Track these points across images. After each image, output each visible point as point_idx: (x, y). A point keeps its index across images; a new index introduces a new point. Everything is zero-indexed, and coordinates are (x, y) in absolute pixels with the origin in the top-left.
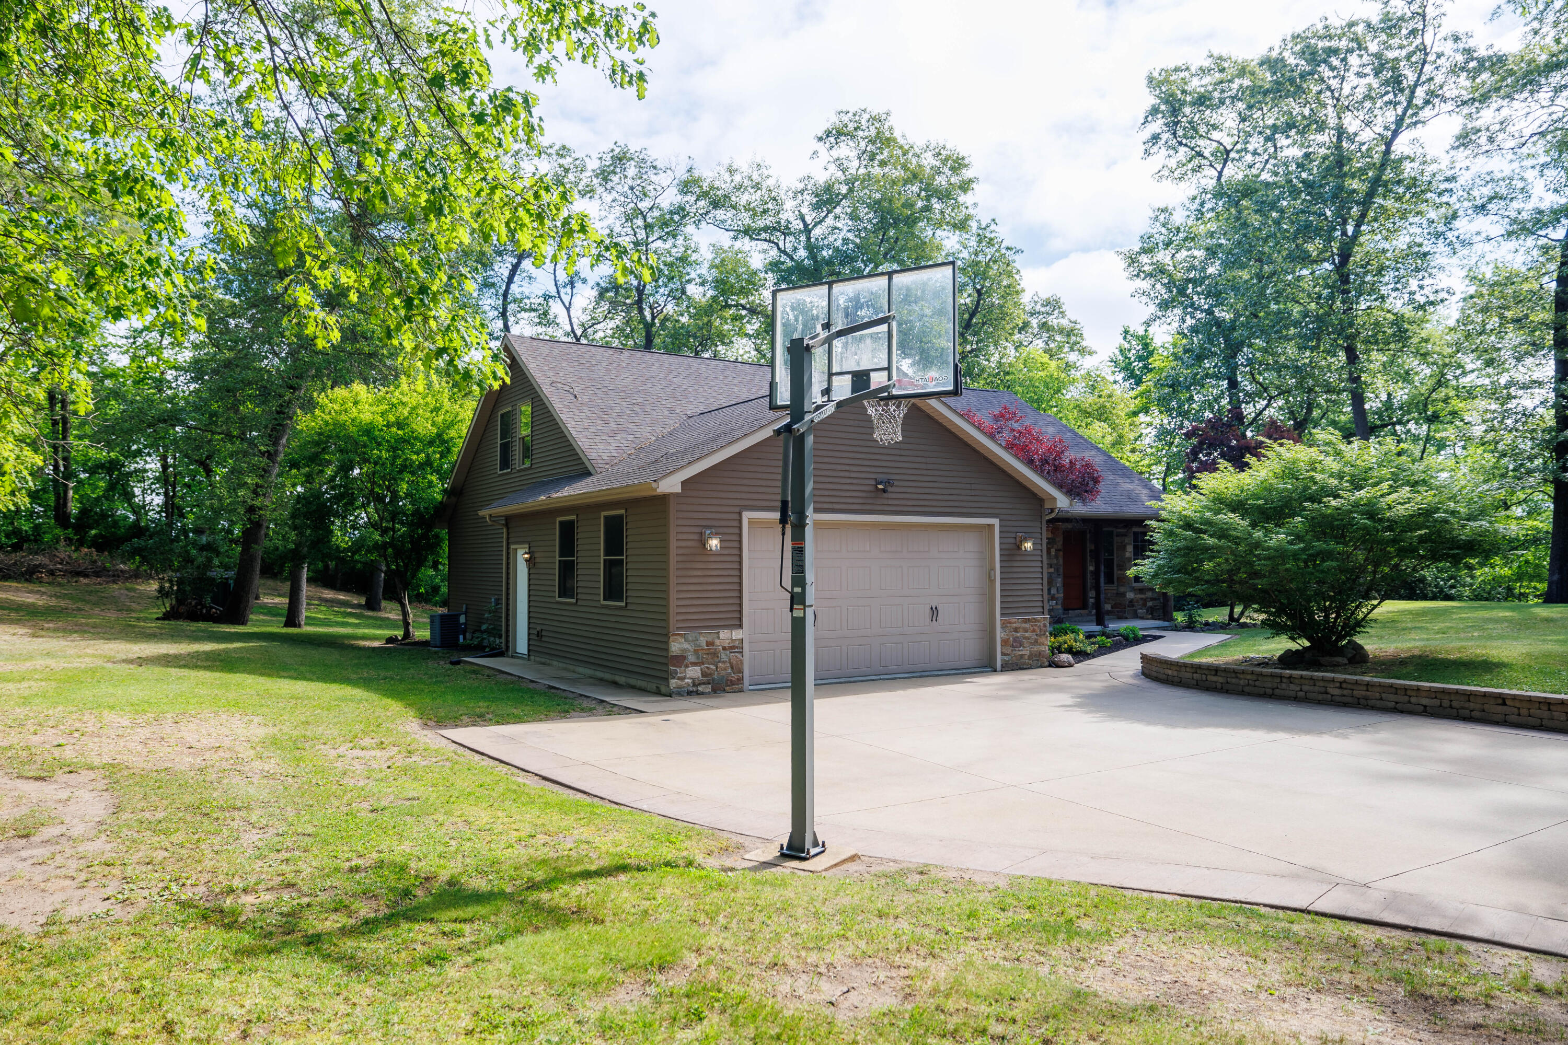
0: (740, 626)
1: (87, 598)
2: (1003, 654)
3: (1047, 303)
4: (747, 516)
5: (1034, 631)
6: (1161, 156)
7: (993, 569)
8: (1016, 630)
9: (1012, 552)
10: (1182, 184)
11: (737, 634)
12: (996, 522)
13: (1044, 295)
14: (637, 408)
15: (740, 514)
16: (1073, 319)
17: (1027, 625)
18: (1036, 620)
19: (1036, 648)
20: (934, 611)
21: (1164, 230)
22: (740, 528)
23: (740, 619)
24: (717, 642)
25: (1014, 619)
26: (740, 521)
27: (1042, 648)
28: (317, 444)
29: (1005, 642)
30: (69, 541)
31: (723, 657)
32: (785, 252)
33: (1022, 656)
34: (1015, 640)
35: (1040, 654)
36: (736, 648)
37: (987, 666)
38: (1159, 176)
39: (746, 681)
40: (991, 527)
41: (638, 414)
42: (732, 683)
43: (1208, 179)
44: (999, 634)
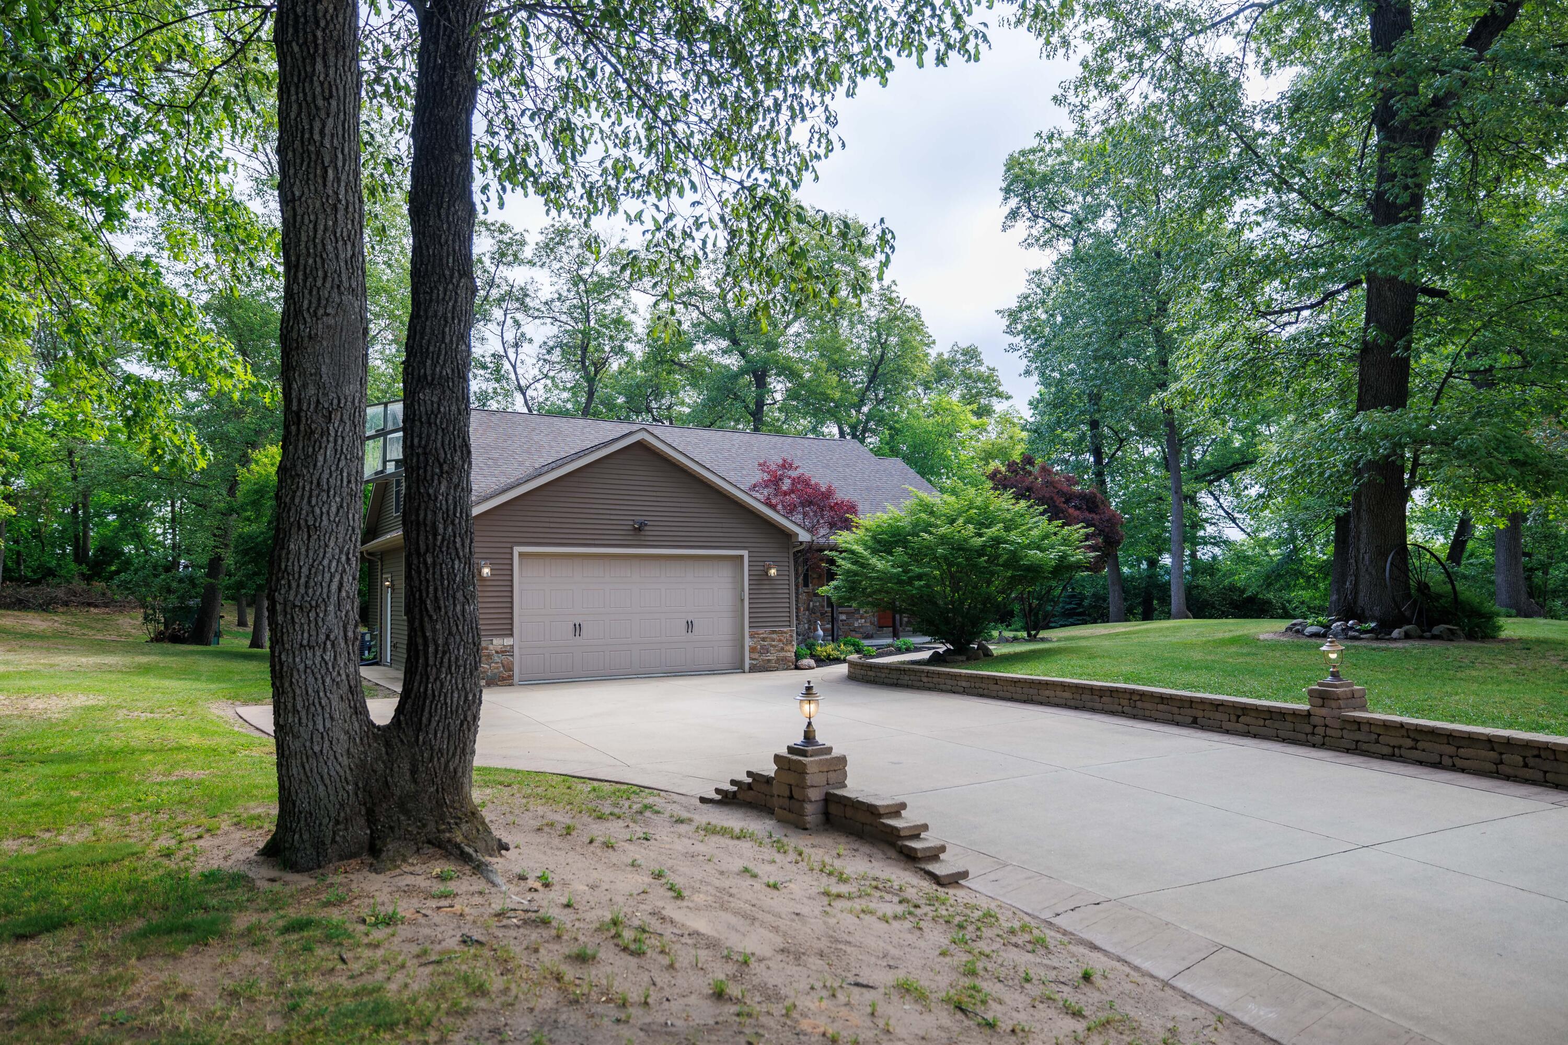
0: (512, 635)
1: (94, 625)
2: (751, 659)
3: (965, 353)
4: (517, 550)
5: (780, 640)
6: (1021, 228)
7: (743, 590)
8: (764, 639)
9: (760, 578)
10: (1048, 251)
11: (508, 641)
12: (745, 553)
13: (964, 345)
14: (490, 462)
15: (512, 548)
16: (991, 366)
17: (774, 636)
18: (782, 632)
19: (782, 654)
20: (690, 625)
21: (1039, 291)
22: (512, 559)
23: (512, 629)
24: (491, 647)
25: (761, 631)
26: (512, 554)
27: (788, 654)
28: (256, 492)
29: (753, 650)
30: (83, 576)
31: (496, 659)
32: (704, 314)
33: (769, 661)
34: (762, 647)
35: (785, 659)
36: (508, 651)
37: (738, 667)
38: (1027, 243)
39: (516, 678)
40: (742, 557)
41: (489, 467)
42: (504, 679)
43: (1065, 246)
44: (748, 642)
